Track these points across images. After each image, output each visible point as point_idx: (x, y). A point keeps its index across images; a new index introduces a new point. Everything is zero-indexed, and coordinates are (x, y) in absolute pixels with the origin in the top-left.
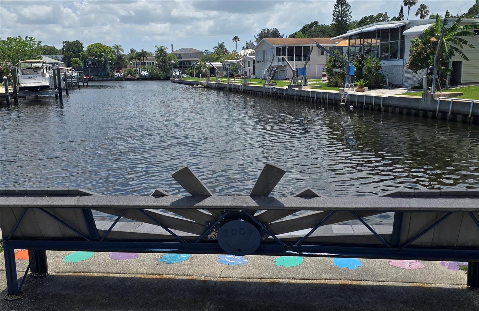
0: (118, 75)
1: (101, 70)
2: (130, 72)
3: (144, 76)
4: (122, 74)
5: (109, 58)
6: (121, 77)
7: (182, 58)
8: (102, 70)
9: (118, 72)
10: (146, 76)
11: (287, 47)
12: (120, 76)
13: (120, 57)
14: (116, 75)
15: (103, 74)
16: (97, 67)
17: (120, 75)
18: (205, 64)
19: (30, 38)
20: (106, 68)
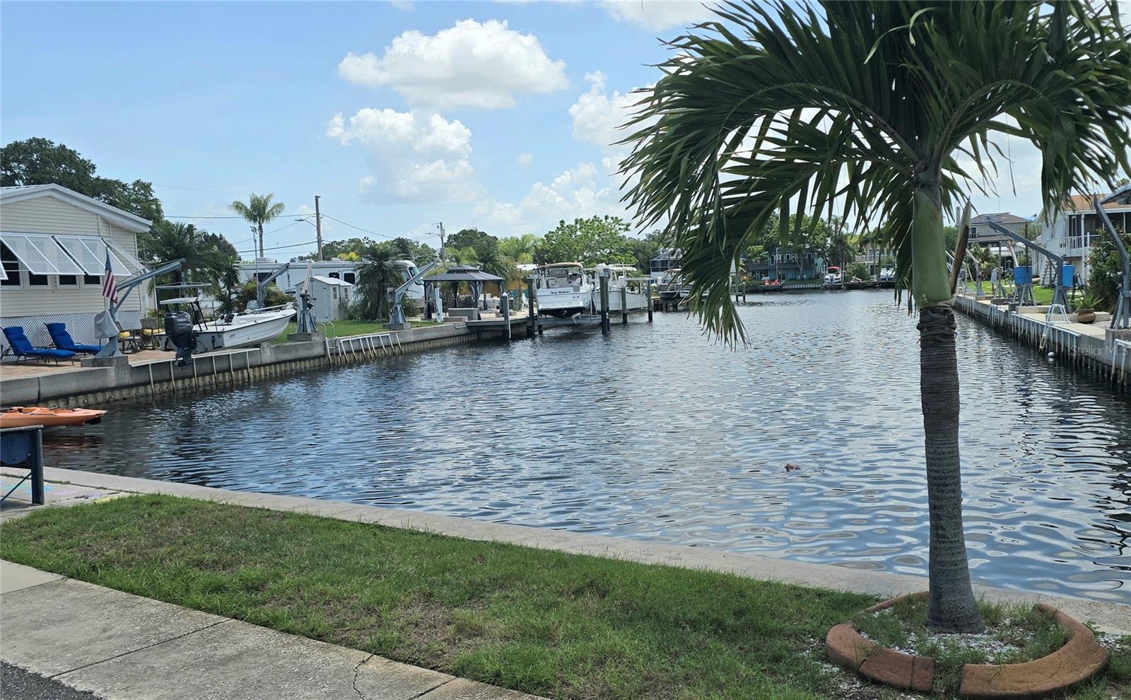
0: (832, 277)
1: (801, 269)
2: (860, 272)
3: (885, 279)
4: (840, 276)
5: (818, 243)
6: (836, 281)
7: (979, 237)
8: (804, 268)
9: (831, 271)
10: (889, 279)
11: (1083, 217)
12: (836, 279)
13: (840, 240)
14: (826, 277)
15: (805, 276)
16: (795, 263)
17: (835, 277)
18: (987, 250)
19: (612, 218)
20: (814, 263)
